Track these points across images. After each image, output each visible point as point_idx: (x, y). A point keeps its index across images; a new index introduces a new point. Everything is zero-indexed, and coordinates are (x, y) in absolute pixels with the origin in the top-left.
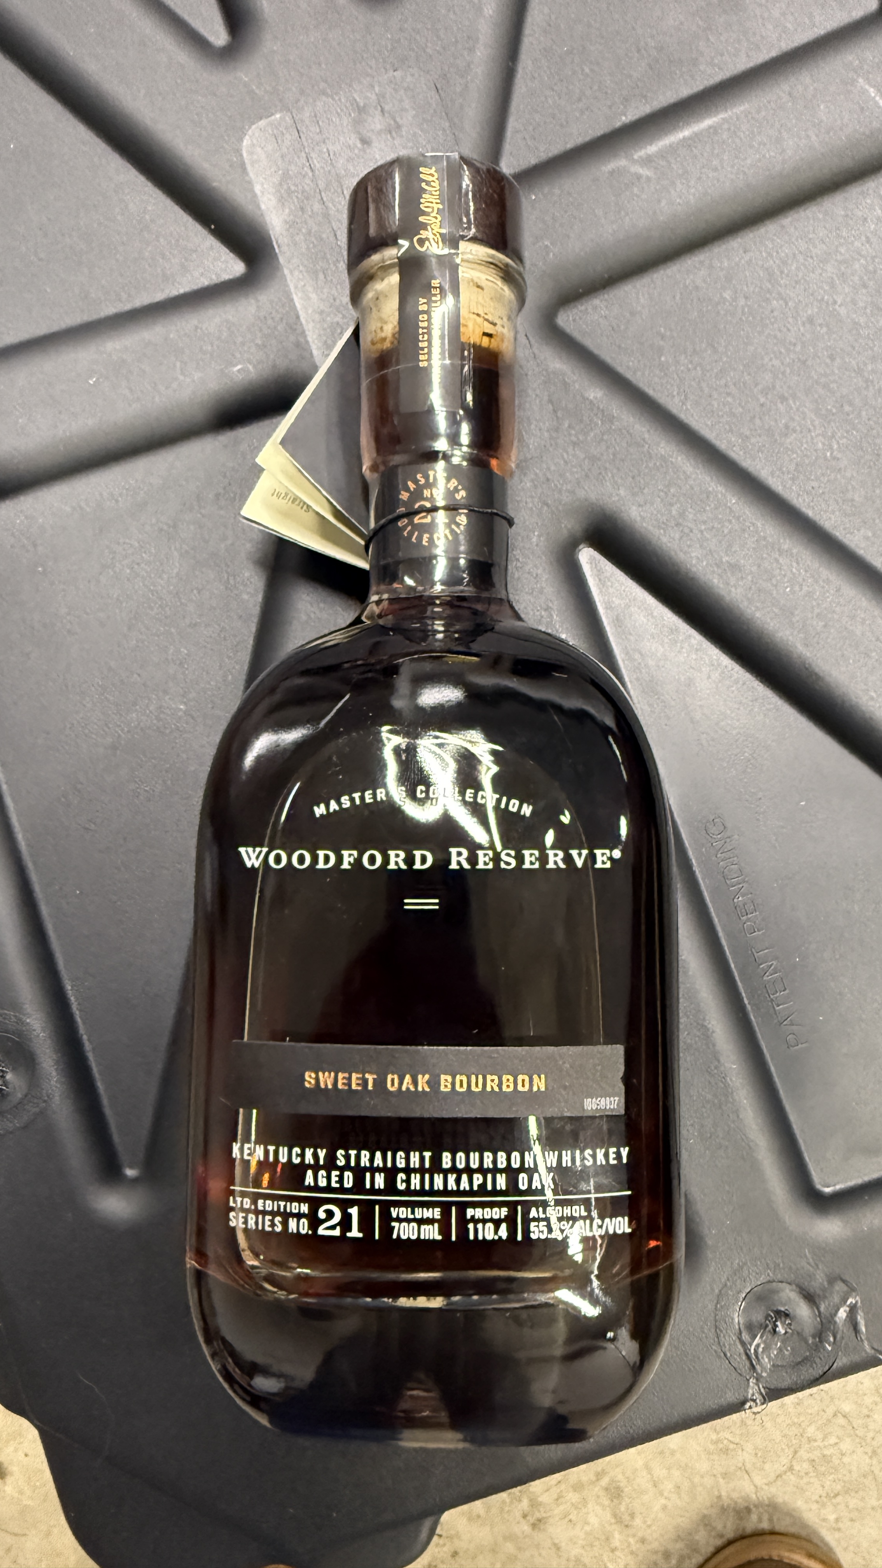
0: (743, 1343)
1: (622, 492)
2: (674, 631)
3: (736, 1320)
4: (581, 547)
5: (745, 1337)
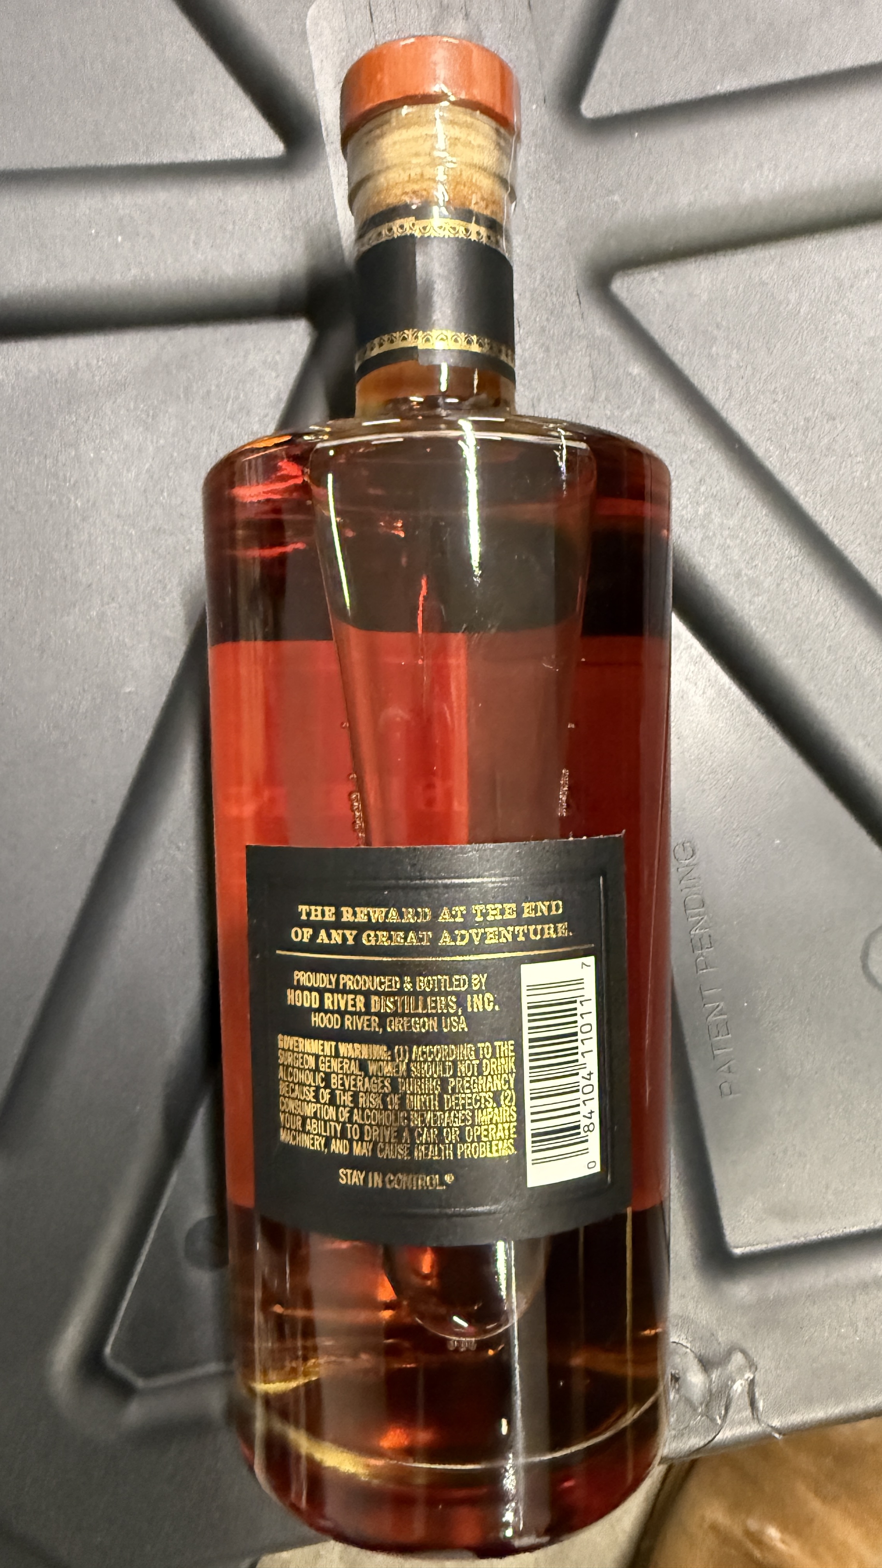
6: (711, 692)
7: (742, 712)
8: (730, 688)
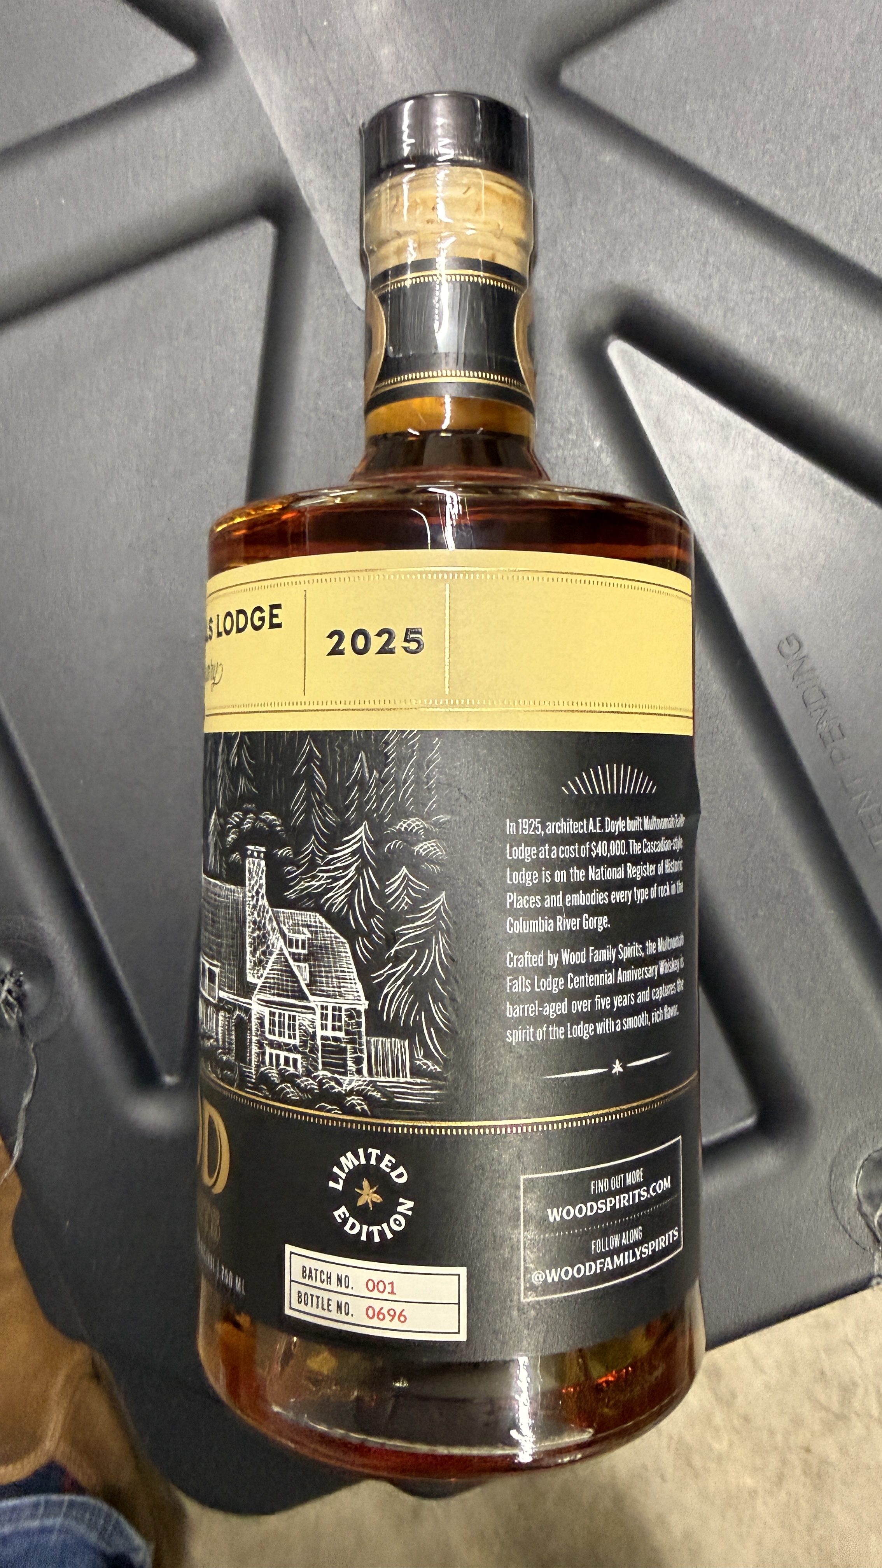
0: (864, 1215)
1: (651, 267)
2: (725, 426)
3: (854, 1190)
4: (610, 338)
5: (866, 1208)
6: (777, 472)
7: (816, 484)
8: (797, 463)
